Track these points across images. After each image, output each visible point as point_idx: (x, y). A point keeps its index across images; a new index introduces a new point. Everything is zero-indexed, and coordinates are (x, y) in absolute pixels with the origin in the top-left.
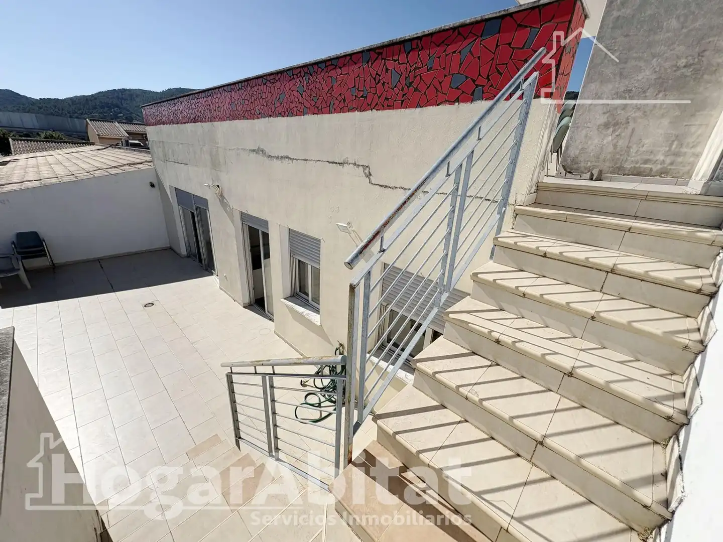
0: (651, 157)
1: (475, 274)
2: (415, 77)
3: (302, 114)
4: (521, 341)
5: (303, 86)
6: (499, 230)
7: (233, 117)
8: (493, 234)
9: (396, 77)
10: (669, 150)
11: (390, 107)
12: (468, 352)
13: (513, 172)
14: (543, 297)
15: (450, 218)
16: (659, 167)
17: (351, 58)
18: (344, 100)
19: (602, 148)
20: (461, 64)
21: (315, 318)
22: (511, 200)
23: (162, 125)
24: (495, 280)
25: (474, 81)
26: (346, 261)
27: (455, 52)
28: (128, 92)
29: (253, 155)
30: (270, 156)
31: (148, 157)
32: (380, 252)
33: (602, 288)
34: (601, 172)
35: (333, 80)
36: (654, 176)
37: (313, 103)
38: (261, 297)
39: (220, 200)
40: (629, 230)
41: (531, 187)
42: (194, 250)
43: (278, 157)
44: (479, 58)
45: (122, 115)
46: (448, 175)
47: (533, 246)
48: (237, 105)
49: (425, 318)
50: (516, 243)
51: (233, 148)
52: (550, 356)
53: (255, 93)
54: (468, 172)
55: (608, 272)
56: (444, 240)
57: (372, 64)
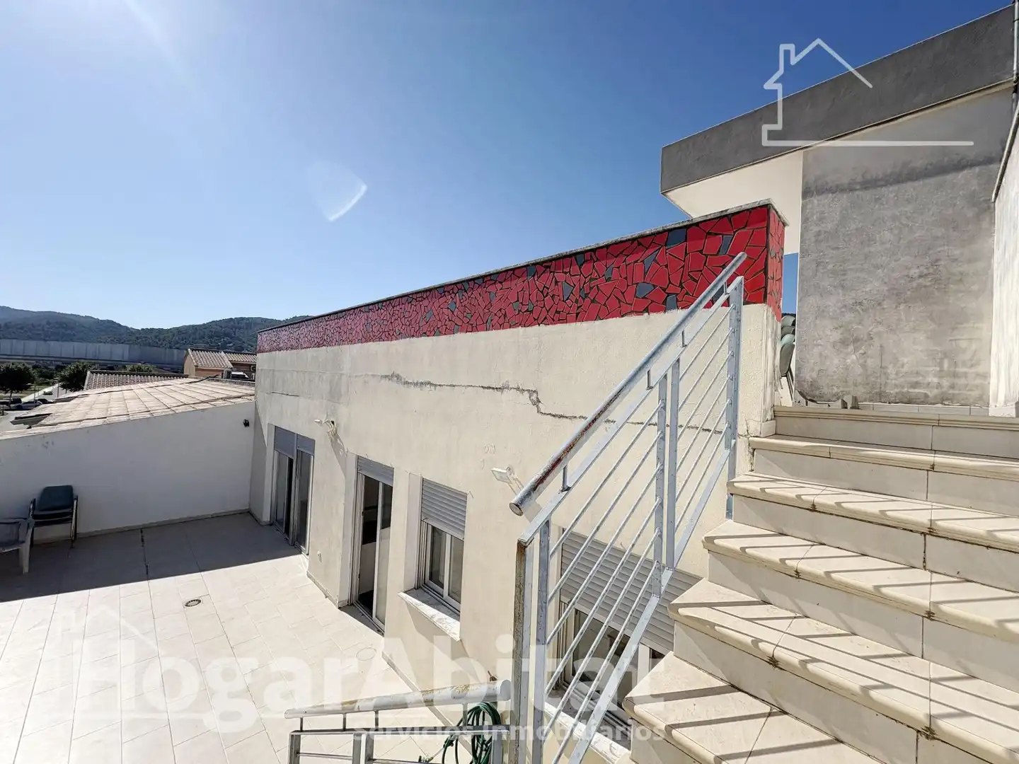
0: (920, 379)
1: (710, 540)
2: (591, 288)
3: (451, 332)
4: (814, 660)
5: (455, 303)
6: (732, 472)
7: (366, 339)
8: (724, 477)
9: (568, 290)
10: (941, 371)
11: (562, 321)
12: (722, 684)
13: (736, 391)
14: (830, 577)
15: (659, 448)
16: (936, 391)
17: (513, 273)
18: (505, 316)
19: (847, 369)
20: (645, 273)
21: (452, 627)
22: (741, 429)
23: (277, 351)
24: (743, 549)
25: (664, 290)
26: (512, 502)
27: (636, 262)
28: (245, 321)
29: (385, 382)
30: (407, 383)
31: (250, 390)
32: (562, 491)
33: (924, 562)
34: (855, 399)
35: (492, 295)
36: (934, 404)
37: (466, 320)
38: (368, 590)
39: (331, 441)
40: (933, 468)
41: (766, 411)
42: (282, 514)
43: (417, 383)
44: (666, 266)
45: (231, 345)
46: (650, 387)
47: (791, 493)
48: (374, 326)
49: (633, 625)
50: (763, 490)
51: (360, 374)
52: (877, 691)
53: (397, 312)
54: (676, 387)
55: (924, 534)
56: (655, 481)
57: (538, 278)
